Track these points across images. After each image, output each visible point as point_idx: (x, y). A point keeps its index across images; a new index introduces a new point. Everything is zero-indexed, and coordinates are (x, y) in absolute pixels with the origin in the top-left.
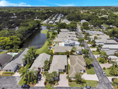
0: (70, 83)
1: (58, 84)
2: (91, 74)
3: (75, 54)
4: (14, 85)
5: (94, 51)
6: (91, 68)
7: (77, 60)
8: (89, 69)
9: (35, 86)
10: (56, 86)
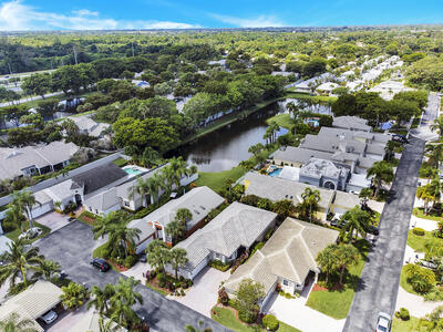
0: (221, 306)
1: (184, 295)
2: (323, 310)
3: (324, 220)
4: (85, 250)
5: (420, 233)
6: (341, 289)
7: (290, 241)
8: (330, 289)
9: (123, 273)
10: (173, 298)
